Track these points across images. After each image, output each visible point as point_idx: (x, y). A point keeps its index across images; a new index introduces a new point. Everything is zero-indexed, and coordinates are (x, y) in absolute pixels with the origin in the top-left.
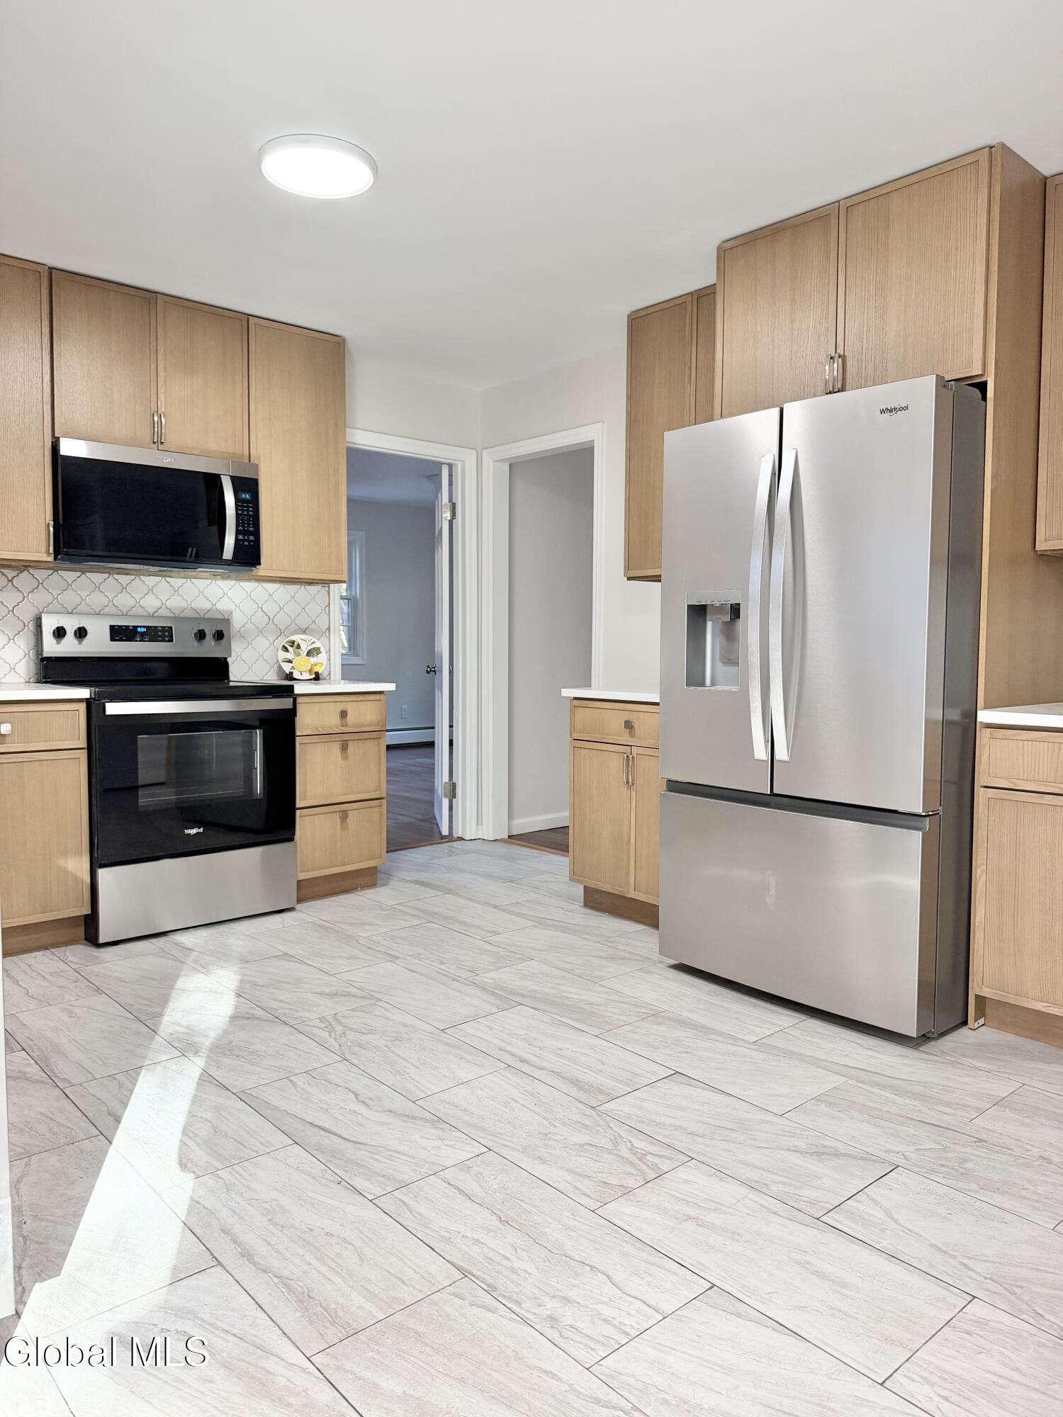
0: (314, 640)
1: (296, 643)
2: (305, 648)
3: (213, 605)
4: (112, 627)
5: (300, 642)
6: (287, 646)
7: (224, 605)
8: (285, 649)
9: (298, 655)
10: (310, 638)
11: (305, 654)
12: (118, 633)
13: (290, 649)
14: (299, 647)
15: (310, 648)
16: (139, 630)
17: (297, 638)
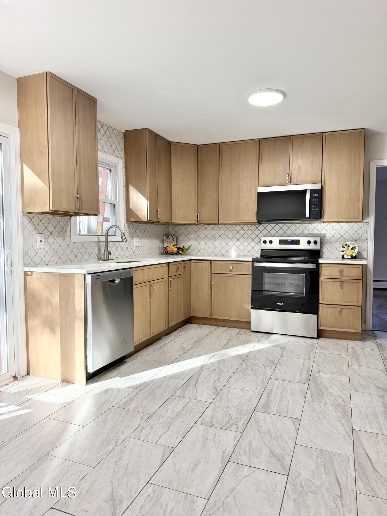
0: (354, 243)
1: (348, 245)
2: (351, 246)
3: (319, 232)
4: (280, 240)
5: (349, 244)
6: (344, 246)
7: (323, 232)
8: (344, 247)
9: (348, 249)
10: (353, 243)
11: (351, 249)
12: (282, 242)
13: (346, 247)
14: (349, 246)
15: (353, 246)
16: (289, 241)
17: (348, 243)
